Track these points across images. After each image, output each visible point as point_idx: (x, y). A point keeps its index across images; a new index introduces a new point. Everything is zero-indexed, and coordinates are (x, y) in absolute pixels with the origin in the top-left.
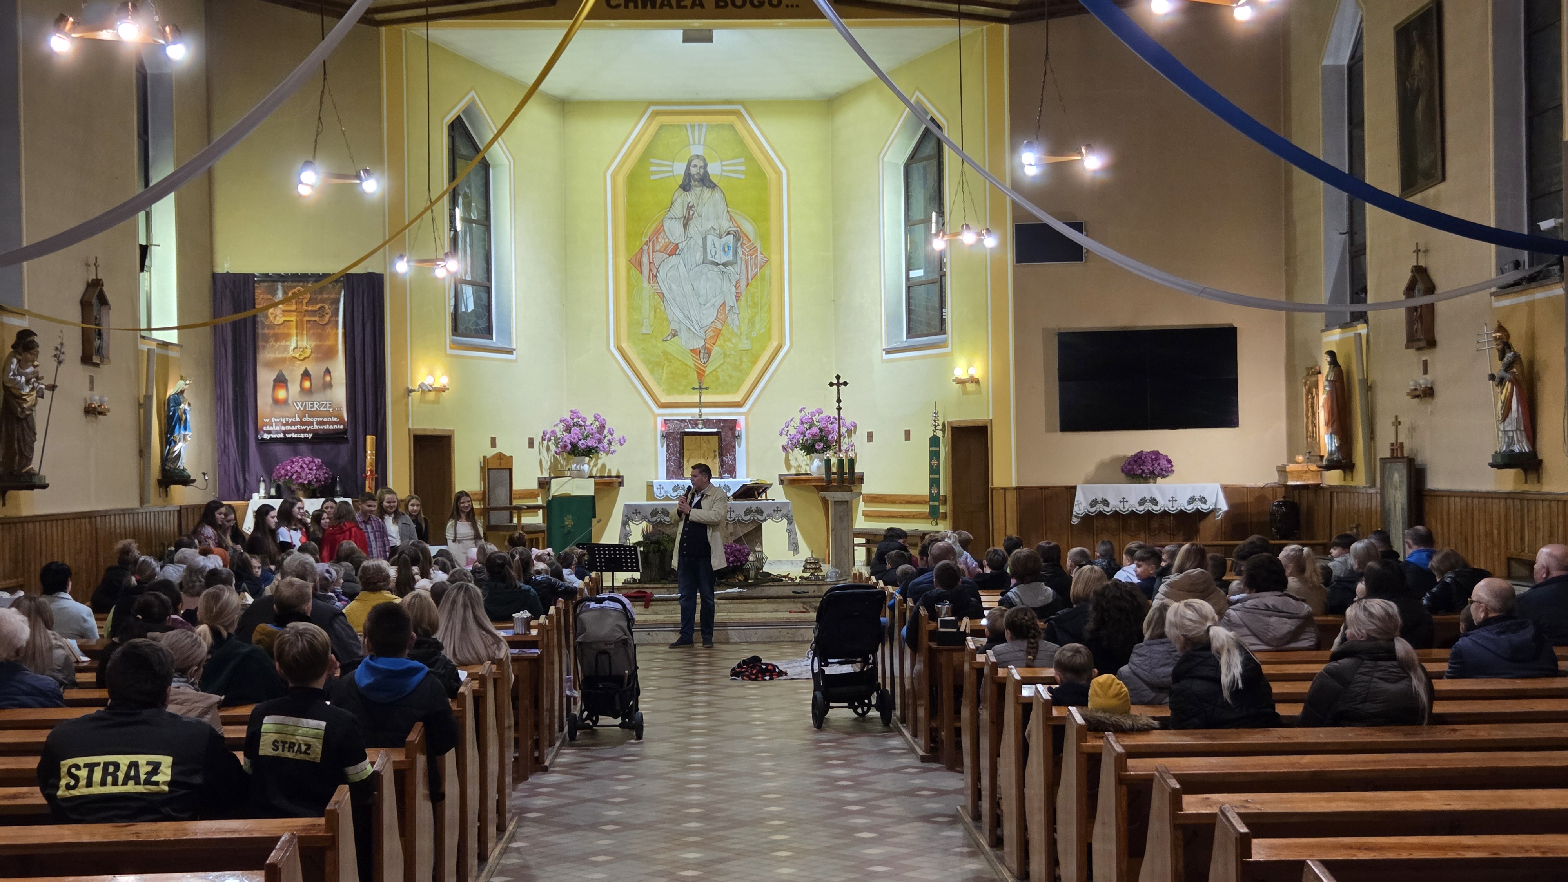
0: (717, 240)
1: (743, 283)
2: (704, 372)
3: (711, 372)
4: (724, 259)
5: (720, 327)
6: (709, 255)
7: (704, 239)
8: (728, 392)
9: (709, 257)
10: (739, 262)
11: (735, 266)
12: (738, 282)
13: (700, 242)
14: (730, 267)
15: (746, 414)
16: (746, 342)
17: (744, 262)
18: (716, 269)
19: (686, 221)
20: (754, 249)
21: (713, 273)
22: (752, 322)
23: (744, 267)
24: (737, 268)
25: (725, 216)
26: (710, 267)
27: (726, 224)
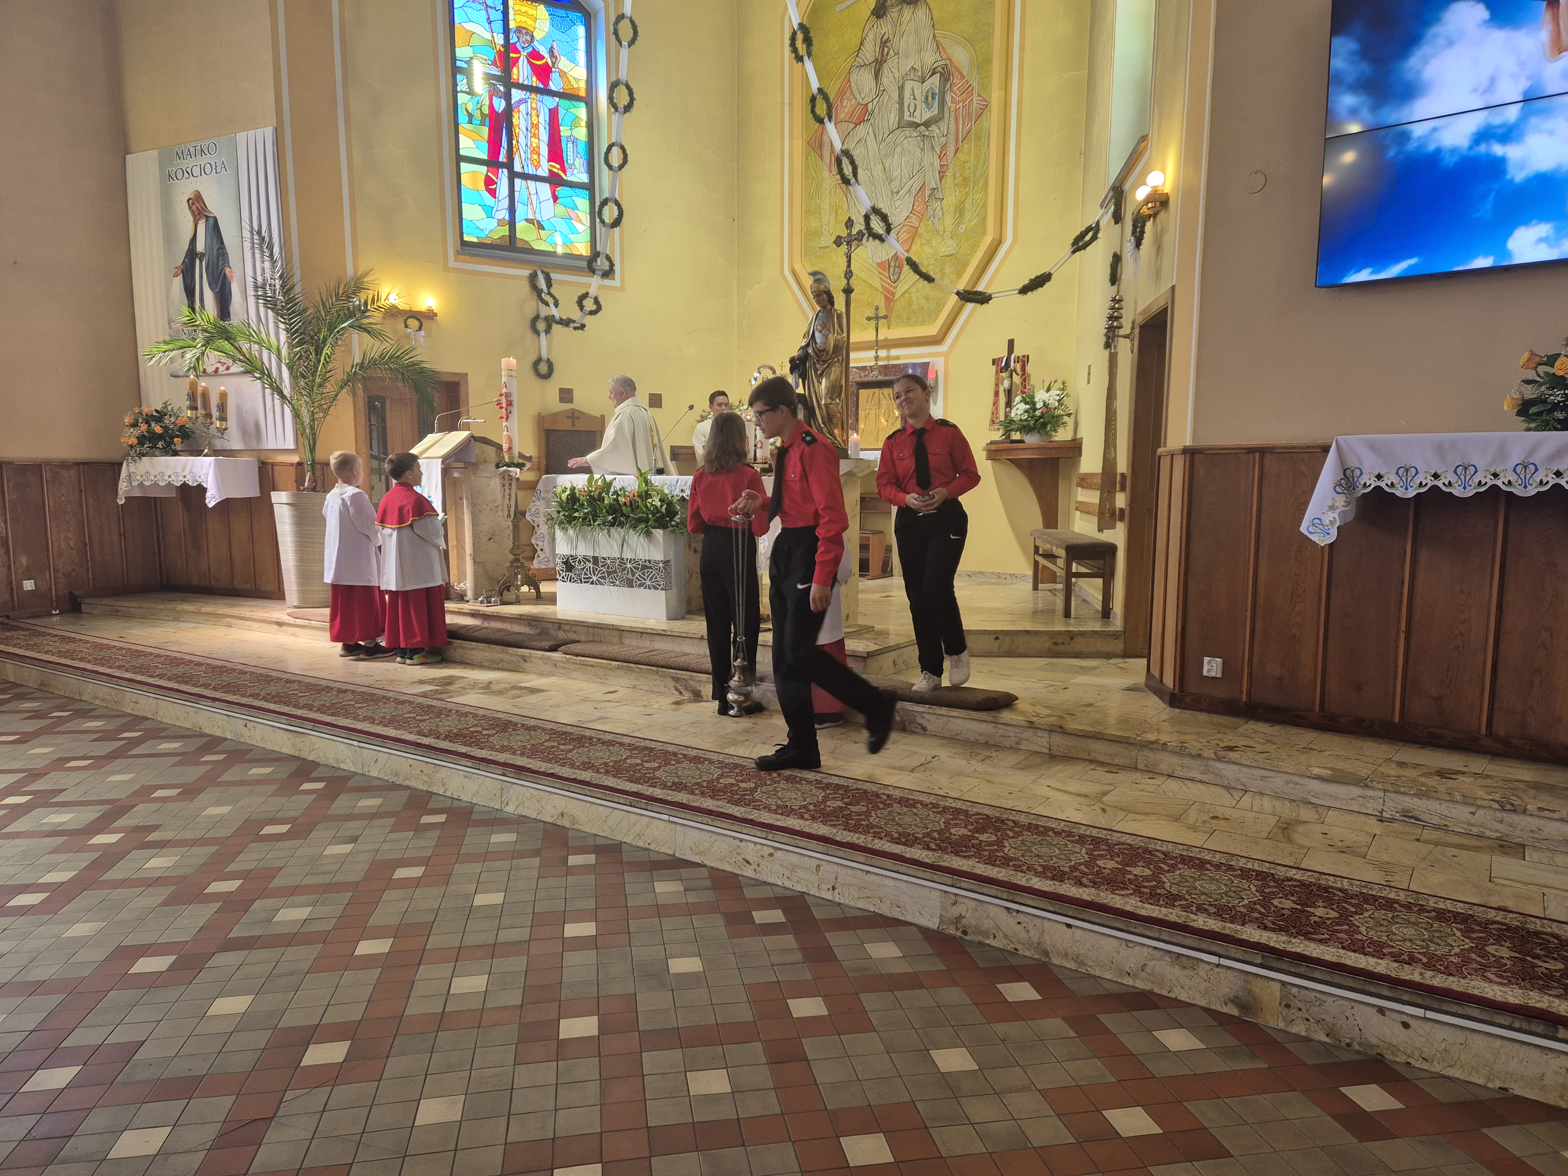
0: (916, 85)
1: (951, 149)
2: (893, 294)
3: (902, 295)
4: (927, 115)
5: (916, 224)
6: (907, 113)
7: (901, 89)
8: (923, 323)
9: (907, 117)
10: (946, 116)
11: (941, 124)
12: (944, 147)
13: (896, 96)
14: (934, 128)
15: (946, 355)
16: (950, 242)
17: (952, 114)
18: (915, 134)
19: (878, 65)
20: (968, 89)
21: (909, 141)
22: (960, 211)
23: (952, 122)
24: (943, 125)
25: (930, 46)
26: (907, 132)
27: (930, 58)
